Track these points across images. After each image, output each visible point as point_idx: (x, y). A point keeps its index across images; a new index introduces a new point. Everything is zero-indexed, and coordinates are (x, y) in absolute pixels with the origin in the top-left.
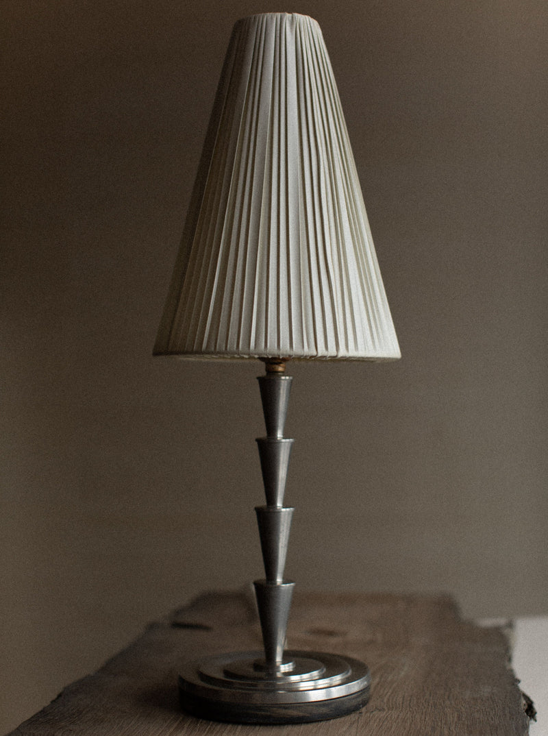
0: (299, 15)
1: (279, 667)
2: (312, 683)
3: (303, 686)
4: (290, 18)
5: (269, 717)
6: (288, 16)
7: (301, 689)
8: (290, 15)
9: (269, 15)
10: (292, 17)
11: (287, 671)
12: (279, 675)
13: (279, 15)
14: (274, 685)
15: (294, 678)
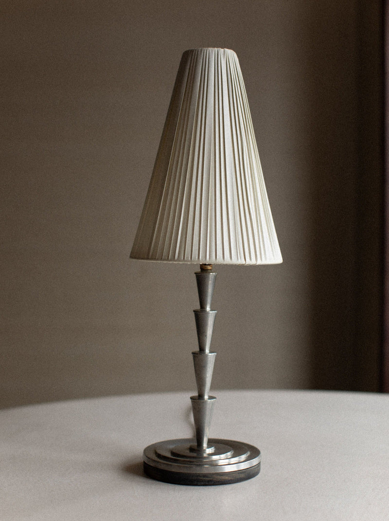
0: (228, 50)
1: (205, 450)
2: (227, 460)
3: (221, 462)
4: (223, 52)
5: (211, 481)
6: (221, 50)
7: (219, 464)
8: (223, 50)
9: (210, 49)
10: (224, 51)
11: (210, 453)
12: (205, 455)
13: (216, 49)
14: (202, 462)
15: (215, 458)
